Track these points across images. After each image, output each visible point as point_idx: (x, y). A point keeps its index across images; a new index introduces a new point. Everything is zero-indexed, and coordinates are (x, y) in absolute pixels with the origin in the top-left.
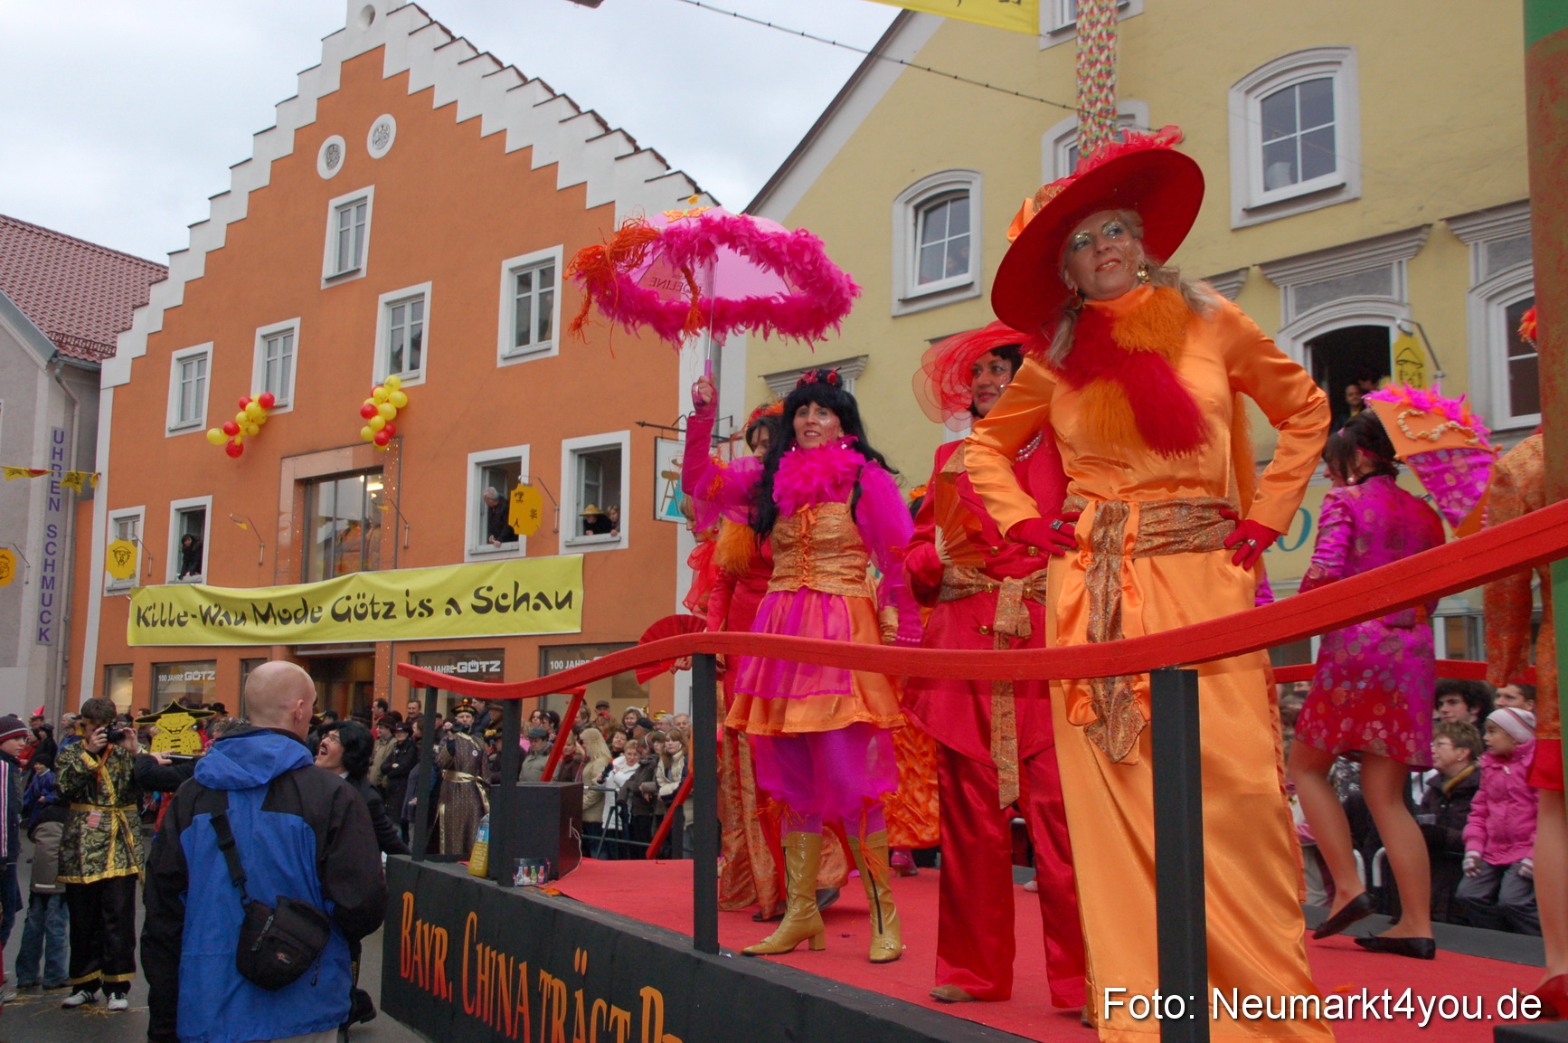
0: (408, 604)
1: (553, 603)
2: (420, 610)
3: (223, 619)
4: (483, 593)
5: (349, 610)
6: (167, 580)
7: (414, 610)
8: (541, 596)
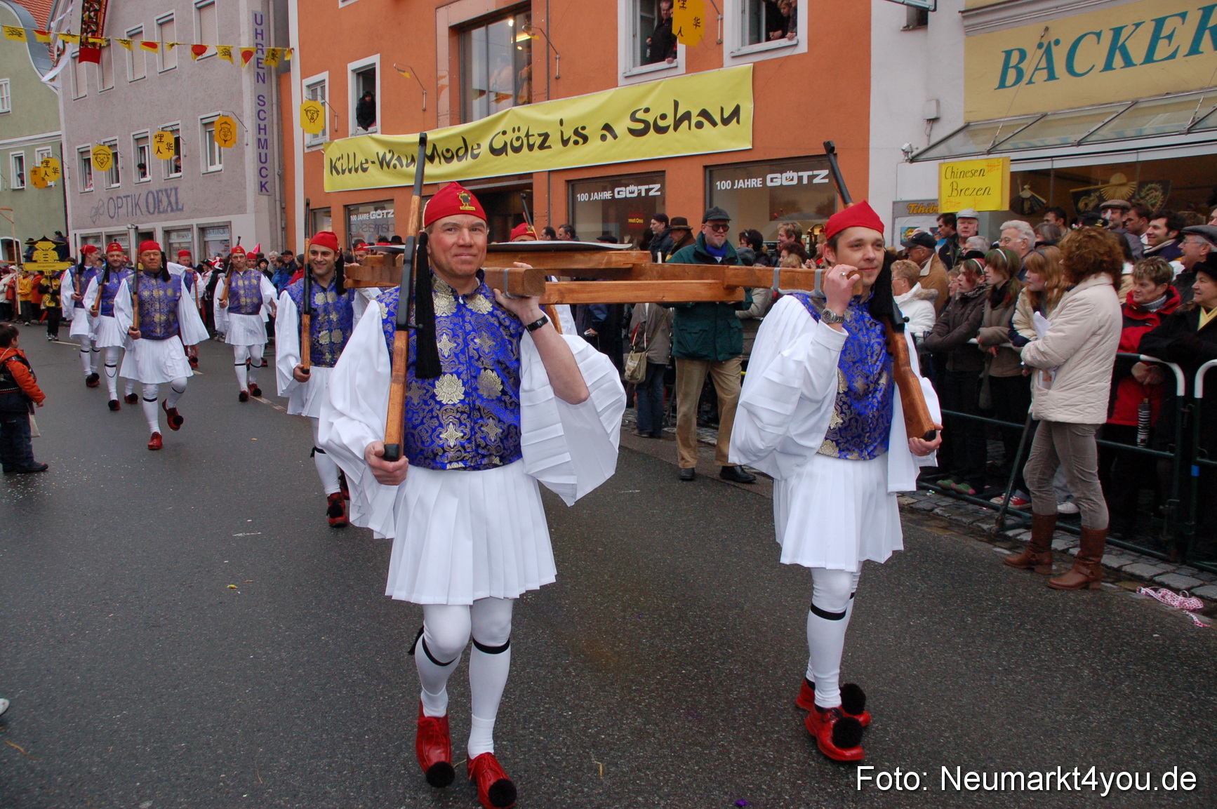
0: (562, 133)
1: (717, 119)
2: (574, 138)
3: (396, 162)
4: (639, 115)
5: (506, 144)
6: (350, 133)
7: (569, 139)
8: (704, 113)
